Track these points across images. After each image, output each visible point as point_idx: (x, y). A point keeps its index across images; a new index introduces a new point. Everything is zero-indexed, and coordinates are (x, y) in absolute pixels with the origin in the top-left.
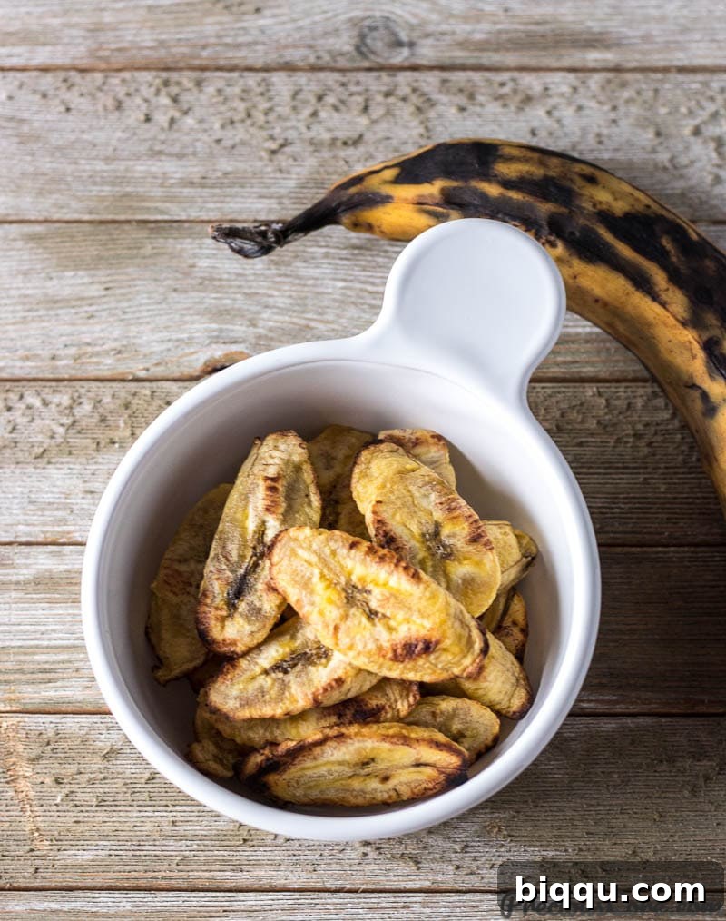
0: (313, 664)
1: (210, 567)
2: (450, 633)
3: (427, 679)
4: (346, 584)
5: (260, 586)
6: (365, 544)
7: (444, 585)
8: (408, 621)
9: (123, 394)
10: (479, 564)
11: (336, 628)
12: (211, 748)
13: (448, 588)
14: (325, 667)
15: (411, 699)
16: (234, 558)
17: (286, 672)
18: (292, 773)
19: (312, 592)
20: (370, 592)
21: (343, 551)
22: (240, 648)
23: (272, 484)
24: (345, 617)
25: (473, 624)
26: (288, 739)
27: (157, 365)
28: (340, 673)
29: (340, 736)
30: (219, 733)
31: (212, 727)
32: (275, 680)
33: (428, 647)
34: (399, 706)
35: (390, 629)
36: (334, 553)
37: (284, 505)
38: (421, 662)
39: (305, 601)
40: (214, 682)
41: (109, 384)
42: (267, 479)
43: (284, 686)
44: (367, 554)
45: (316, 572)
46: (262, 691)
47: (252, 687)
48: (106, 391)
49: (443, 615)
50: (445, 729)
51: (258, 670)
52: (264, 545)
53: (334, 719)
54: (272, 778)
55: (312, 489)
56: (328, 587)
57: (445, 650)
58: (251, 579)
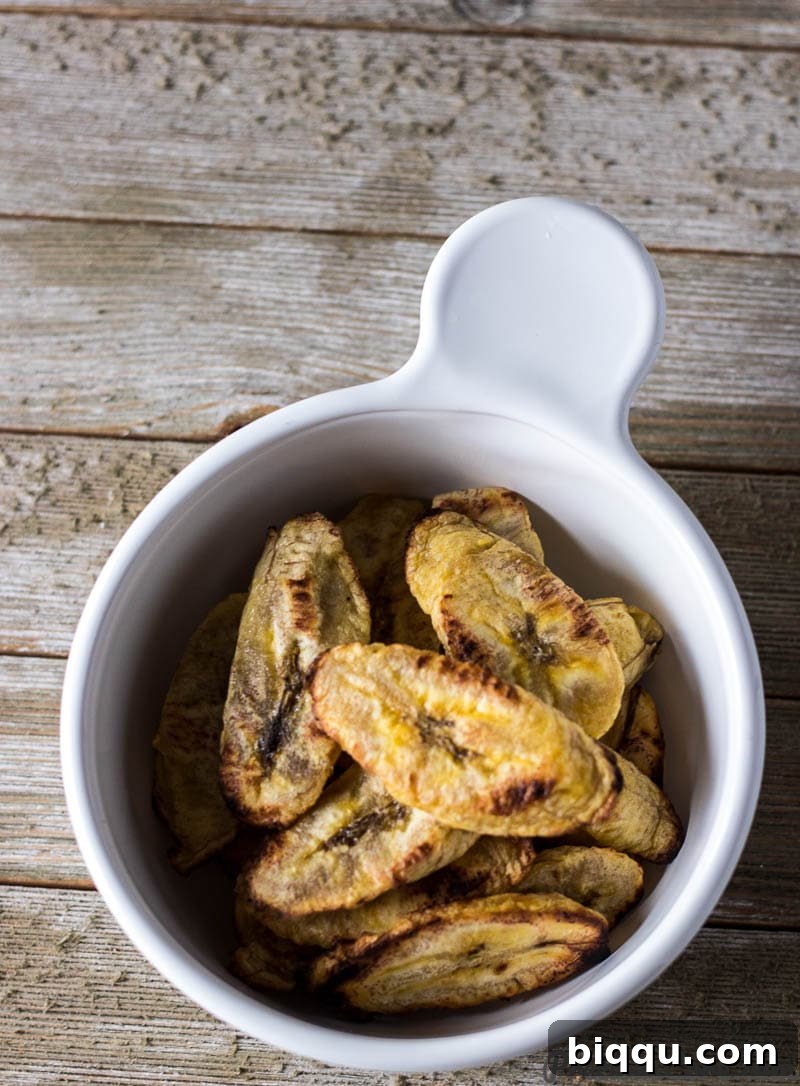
0: (387, 828)
1: (230, 711)
2: (568, 768)
3: (544, 832)
4: (419, 715)
5: (302, 730)
6: (438, 659)
7: (550, 700)
8: (509, 757)
9: (114, 456)
10: (592, 665)
11: (413, 779)
12: (262, 954)
13: (556, 704)
14: (404, 829)
15: (524, 859)
16: (262, 695)
17: (351, 843)
18: (376, 977)
19: (374, 732)
20: (453, 724)
21: (409, 672)
22: (285, 817)
23: (301, 589)
24: (423, 761)
25: (597, 750)
26: (366, 934)
27: (163, 418)
28: (425, 837)
29: (436, 924)
30: (269, 933)
31: (258, 925)
32: (339, 856)
33: (541, 790)
34: (509, 870)
35: (487, 772)
36: (397, 675)
37: (320, 615)
38: (533, 811)
39: (366, 746)
40: (256, 867)
41: (96, 442)
42: (292, 583)
43: (352, 864)
44: (442, 671)
45: (376, 703)
46: (323, 874)
47: (309, 869)
48: (92, 451)
49: (556, 745)
50: (571, 892)
51: (313, 845)
52: (300, 673)
53: (423, 899)
54: (350, 987)
55: (355, 589)
56: (395, 723)
57: (564, 791)
58: (288, 721)
